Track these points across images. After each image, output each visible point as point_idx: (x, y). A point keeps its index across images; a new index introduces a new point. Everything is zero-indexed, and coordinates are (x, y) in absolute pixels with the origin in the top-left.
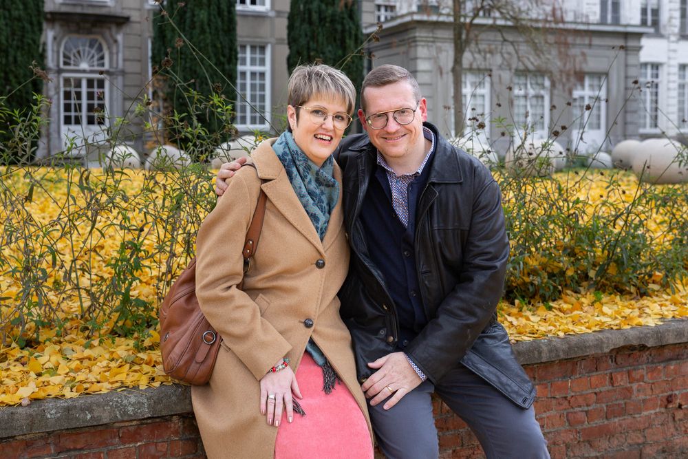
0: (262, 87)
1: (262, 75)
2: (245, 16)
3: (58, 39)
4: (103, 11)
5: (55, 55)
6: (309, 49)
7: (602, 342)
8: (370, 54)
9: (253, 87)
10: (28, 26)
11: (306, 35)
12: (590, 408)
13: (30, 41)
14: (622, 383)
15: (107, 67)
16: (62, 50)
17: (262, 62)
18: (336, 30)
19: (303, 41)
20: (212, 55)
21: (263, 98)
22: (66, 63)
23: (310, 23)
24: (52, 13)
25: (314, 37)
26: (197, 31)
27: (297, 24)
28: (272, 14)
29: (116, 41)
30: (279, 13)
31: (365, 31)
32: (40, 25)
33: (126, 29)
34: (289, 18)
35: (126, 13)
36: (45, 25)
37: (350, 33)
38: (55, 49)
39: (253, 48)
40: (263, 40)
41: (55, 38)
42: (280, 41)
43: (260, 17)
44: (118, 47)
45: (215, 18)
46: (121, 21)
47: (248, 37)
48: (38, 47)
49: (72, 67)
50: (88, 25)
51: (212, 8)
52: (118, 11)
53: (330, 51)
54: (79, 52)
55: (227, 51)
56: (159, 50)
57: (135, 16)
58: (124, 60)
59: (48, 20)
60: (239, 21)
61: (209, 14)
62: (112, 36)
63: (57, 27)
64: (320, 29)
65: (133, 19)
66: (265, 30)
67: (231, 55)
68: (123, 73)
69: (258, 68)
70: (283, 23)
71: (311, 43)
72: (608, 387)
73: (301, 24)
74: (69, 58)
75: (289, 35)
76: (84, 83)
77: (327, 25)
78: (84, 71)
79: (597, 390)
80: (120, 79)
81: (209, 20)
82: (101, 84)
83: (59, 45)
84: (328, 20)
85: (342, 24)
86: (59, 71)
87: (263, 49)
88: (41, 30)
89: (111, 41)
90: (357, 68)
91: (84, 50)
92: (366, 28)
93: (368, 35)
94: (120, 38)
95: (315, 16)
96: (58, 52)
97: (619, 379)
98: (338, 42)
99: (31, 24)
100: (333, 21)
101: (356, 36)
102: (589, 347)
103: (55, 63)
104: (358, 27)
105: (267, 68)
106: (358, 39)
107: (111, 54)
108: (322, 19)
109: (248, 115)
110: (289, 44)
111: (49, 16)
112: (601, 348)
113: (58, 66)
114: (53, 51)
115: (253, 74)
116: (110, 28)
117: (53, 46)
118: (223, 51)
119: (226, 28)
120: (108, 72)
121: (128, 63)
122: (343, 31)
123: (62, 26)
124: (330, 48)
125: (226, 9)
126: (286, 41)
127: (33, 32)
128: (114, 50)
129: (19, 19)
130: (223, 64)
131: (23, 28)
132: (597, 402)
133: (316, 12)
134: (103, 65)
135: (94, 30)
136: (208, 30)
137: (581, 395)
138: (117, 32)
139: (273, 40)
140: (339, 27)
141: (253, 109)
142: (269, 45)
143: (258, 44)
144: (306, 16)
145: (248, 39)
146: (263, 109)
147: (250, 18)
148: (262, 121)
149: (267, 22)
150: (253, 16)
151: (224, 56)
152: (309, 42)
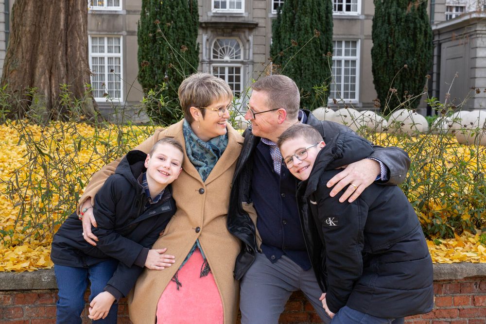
0: (354, 71)
1: (354, 62)
2: (341, 19)
3: (210, 40)
4: (240, 20)
5: (208, 51)
6: (387, 42)
7: (456, 271)
8: (440, 45)
9: (346, 71)
10: (187, 33)
11: (386, 32)
12: (453, 320)
13: (188, 43)
14: (483, 304)
15: (242, 59)
16: (212, 47)
17: (354, 53)
18: (409, 27)
19: (383, 37)
20: (313, 49)
21: (353, 79)
22: (214, 57)
23: (389, 23)
24: (205, 23)
25: (391, 34)
26: (303, 32)
27: (379, 24)
28: (362, 17)
29: (248, 41)
30: (367, 16)
31: (434, 28)
32: (196, 31)
33: (255, 32)
34: (373, 20)
35: (256, 21)
36: (200, 31)
37: (421, 29)
38: (208, 47)
39: (347, 42)
40: (355, 37)
41: (207, 40)
42: (367, 38)
43: (353, 19)
44: (249, 45)
45: (316, 22)
46: (252, 26)
47: (344, 35)
48: (195, 46)
49: (219, 59)
50: (229, 30)
51: (314, 15)
52: (250, 20)
53: (404, 44)
54: (223, 49)
55: (324, 46)
57: (261, 23)
58: (254, 54)
59: (203, 28)
60: (335, 23)
61: (312, 20)
62: (245, 37)
63: (209, 32)
64: (396, 28)
65: (260, 25)
66: (356, 29)
67: (327, 48)
68: (253, 63)
69: (350, 58)
70: (369, 24)
71: (389, 38)
72: (471, 306)
73: (382, 25)
74: (217, 53)
75: (373, 32)
76: (227, 70)
77: (402, 24)
78: (227, 62)
79: (460, 307)
80: (251, 66)
81: (312, 24)
82: (238, 70)
83: (210, 45)
84: (403, 20)
85: (415, 23)
86: (210, 62)
87: (354, 43)
88: (196, 35)
89: (245, 41)
90: (425, 55)
91: (227, 48)
92: (437, 25)
93: (439, 30)
94: (251, 38)
95: (393, 18)
96: (210, 49)
97: (481, 301)
98: (411, 37)
99: (190, 31)
100: (406, 21)
101: (426, 32)
102: (444, 274)
103: (208, 57)
104: (428, 25)
105: (358, 57)
106: (429, 35)
107: (245, 49)
108: (398, 20)
109: (342, 91)
110: (373, 39)
111: (204, 25)
112: (455, 275)
113: (210, 58)
114: (206, 48)
115: (347, 62)
116: (244, 32)
117: (206, 46)
118: (321, 46)
119: (324, 29)
120: (242, 62)
121: (256, 56)
122: (415, 28)
123: (212, 31)
124: (404, 41)
125: (324, 15)
126: (371, 38)
127: (191, 36)
128: (247, 48)
129: (182, 28)
130: (321, 55)
131: (185, 34)
132: (460, 316)
133: (394, 15)
134: (239, 57)
135: (234, 33)
136: (310, 31)
137: (445, 309)
138: (249, 35)
139: (363, 37)
140: (412, 25)
141: (346, 87)
142: (360, 40)
143: (351, 40)
144: (386, 18)
145: (344, 37)
146: (353, 87)
147: (345, 21)
148: (353, 96)
149: (359, 23)
150: (348, 19)
151: (322, 49)
152: (387, 37)
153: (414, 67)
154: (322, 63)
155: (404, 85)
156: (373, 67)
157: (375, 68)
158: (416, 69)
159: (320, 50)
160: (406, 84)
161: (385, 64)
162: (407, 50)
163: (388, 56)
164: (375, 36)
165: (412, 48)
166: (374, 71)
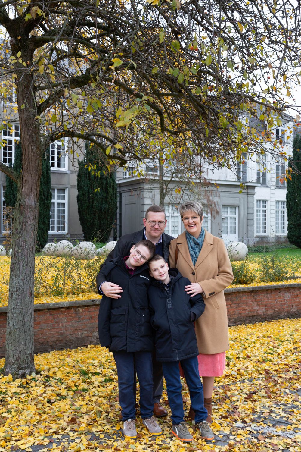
0: (63, 211)
1: (63, 204)
2: (54, 173)
6: (89, 192)
8: (121, 194)
9: (58, 210)
11: (87, 186)
17: (63, 198)
18: (102, 183)
19: (86, 189)
21: (63, 217)
23: (90, 179)
27: (83, 179)
28: (69, 172)
30: (73, 172)
31: (117, 182)
34: (78, 175)
37: (110, 184)
39: (58, 190)
40: (64, 186)
42: (73, 187)
43: (62, 174)
47: (56, 184)
55: (46, 193)
56: (10, 192)
60: (52, 176)
64: (95, 183)
66: (65, 181)
67: (48, 195)
69: (61, 201)
70: (75, 178)
71: (90, 190)
73: (85, 180)
75: (78, 184)
77: (98, 180)
85: (106, 180)
87: (64, 190)
90: (114, 202)
92: (118, 180)
93: (120, 184)
98: (104, 189)
101: (113, 186)
104: (114, 181)
105: (66, 201)
106: (114, 187)
109: (56, 226)
110: (78, 189)
115: (58, 204)
119: (45, 181)
122: (107, 184)
125: (45, 172)
126: (76, 187)
130: (44, 200)
139: (69, 186)
140: (104, 182)
141: (58, 223)
142: (67, 189)
143: (61, 188)
144: (88, 176)
145: (56, 186)
146: (63, 223)
147: (57, 174)
148: (63, 229)
149: (66, 177)
150: (58, 173)
151: (44, 196)
152: (89, 189)
153: (107, 210)
154: (45, 206)
155: (100, 222)
156: (79, 209)
157: (81, 210)
158: (108, 211)
159: (43, 197)
160: (102, 222)
161: (88, 207)
162: (102, 199)
163: (89, 202)
164: (80, 187)
165: (105, 197)
166: (80, 212)
